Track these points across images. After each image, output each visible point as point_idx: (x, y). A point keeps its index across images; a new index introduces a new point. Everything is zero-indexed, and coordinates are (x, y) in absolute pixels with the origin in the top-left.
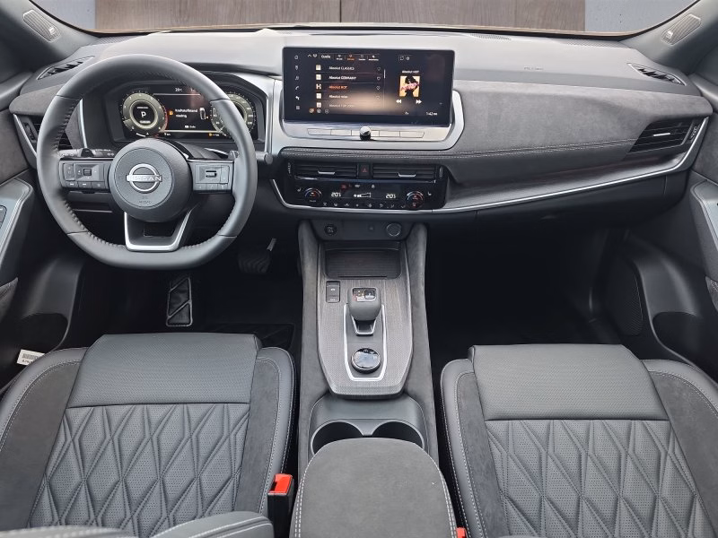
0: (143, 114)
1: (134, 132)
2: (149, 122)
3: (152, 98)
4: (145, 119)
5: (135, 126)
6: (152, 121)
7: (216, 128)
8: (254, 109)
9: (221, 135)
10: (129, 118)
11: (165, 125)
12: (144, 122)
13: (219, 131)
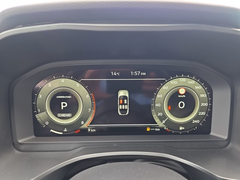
0: (64, 105)
1: (48, 128)
2: (69, 115)
3: (78, 85)
4: (65, 111)
5: (51, 121)
6: (74, 114)
7: (157, 120)
8: (210, 96)
9: (162, 129)
10: (44, 110)
11: (90, 119)
12: (63, 115)
13: (160, 124)
